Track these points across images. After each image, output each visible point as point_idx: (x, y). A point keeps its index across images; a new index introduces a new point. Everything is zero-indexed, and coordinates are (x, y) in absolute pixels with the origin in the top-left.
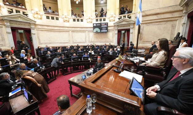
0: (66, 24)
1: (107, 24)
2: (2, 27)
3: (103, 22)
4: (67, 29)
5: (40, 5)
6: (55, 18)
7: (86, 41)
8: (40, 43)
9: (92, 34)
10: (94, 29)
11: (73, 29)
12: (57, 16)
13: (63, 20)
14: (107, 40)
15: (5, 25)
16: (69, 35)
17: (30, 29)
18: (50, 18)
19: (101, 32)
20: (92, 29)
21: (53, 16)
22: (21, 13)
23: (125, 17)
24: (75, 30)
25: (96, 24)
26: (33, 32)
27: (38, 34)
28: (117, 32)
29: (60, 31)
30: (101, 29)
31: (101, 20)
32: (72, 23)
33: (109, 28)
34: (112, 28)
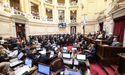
0: (44, 22)
1: (65, 23)
2: (10, 22)
3: (63, 22)
4: (44, 25)
5: (29, 10)
6: (38, 18)
7: (54, 32)
8: (30, 33)
9: (57, 28)
10: (59, 26)
11: (47, 25)
12: (39, 17)
13: (42, 19)
14: (65, 31)
15: (12, 21)
16: (45, 28)
17: (25, 24)
18: (35, 18)
19: (63, 27)
20: (58, 25)
21: (37, 17)
22: (21, 14)
23: (73, 21)
24: (48, 26)
25: (60, 23)
26: (26, 26)
27: (29, 27)
28: (70, 28)
29: (40, 26)
30: (63, 26)
31: (62, 21)
32: (47, 22)
33: (67, 25)
34: (68, 25)
